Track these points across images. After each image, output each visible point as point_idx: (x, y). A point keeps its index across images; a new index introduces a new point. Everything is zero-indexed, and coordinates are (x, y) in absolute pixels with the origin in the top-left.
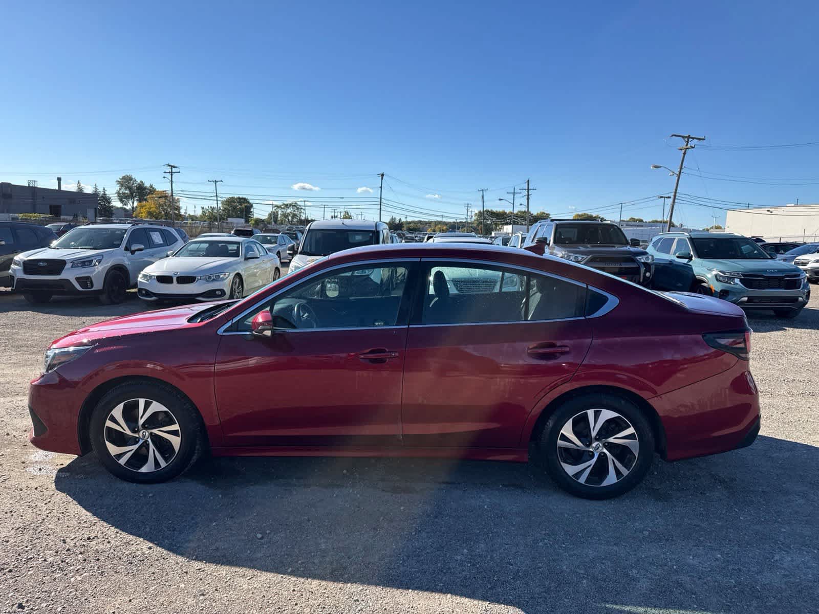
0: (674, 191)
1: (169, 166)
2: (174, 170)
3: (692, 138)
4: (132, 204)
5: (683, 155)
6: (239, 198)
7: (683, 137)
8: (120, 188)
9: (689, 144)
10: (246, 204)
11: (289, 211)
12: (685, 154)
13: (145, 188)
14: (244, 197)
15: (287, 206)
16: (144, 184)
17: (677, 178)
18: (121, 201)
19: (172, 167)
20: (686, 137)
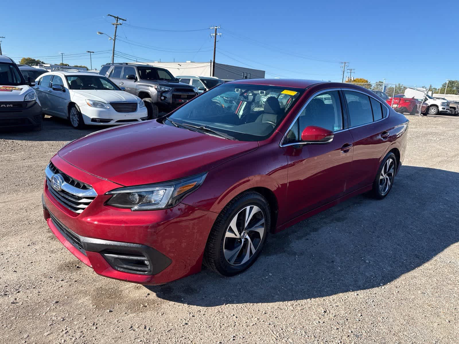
0: (113, 49)
3: (119, 18)
5: (115, 28)
7: (114, 17)
9: (118, 22)
12: (116, 27)
17: (114, 42)
20: (116, 17)
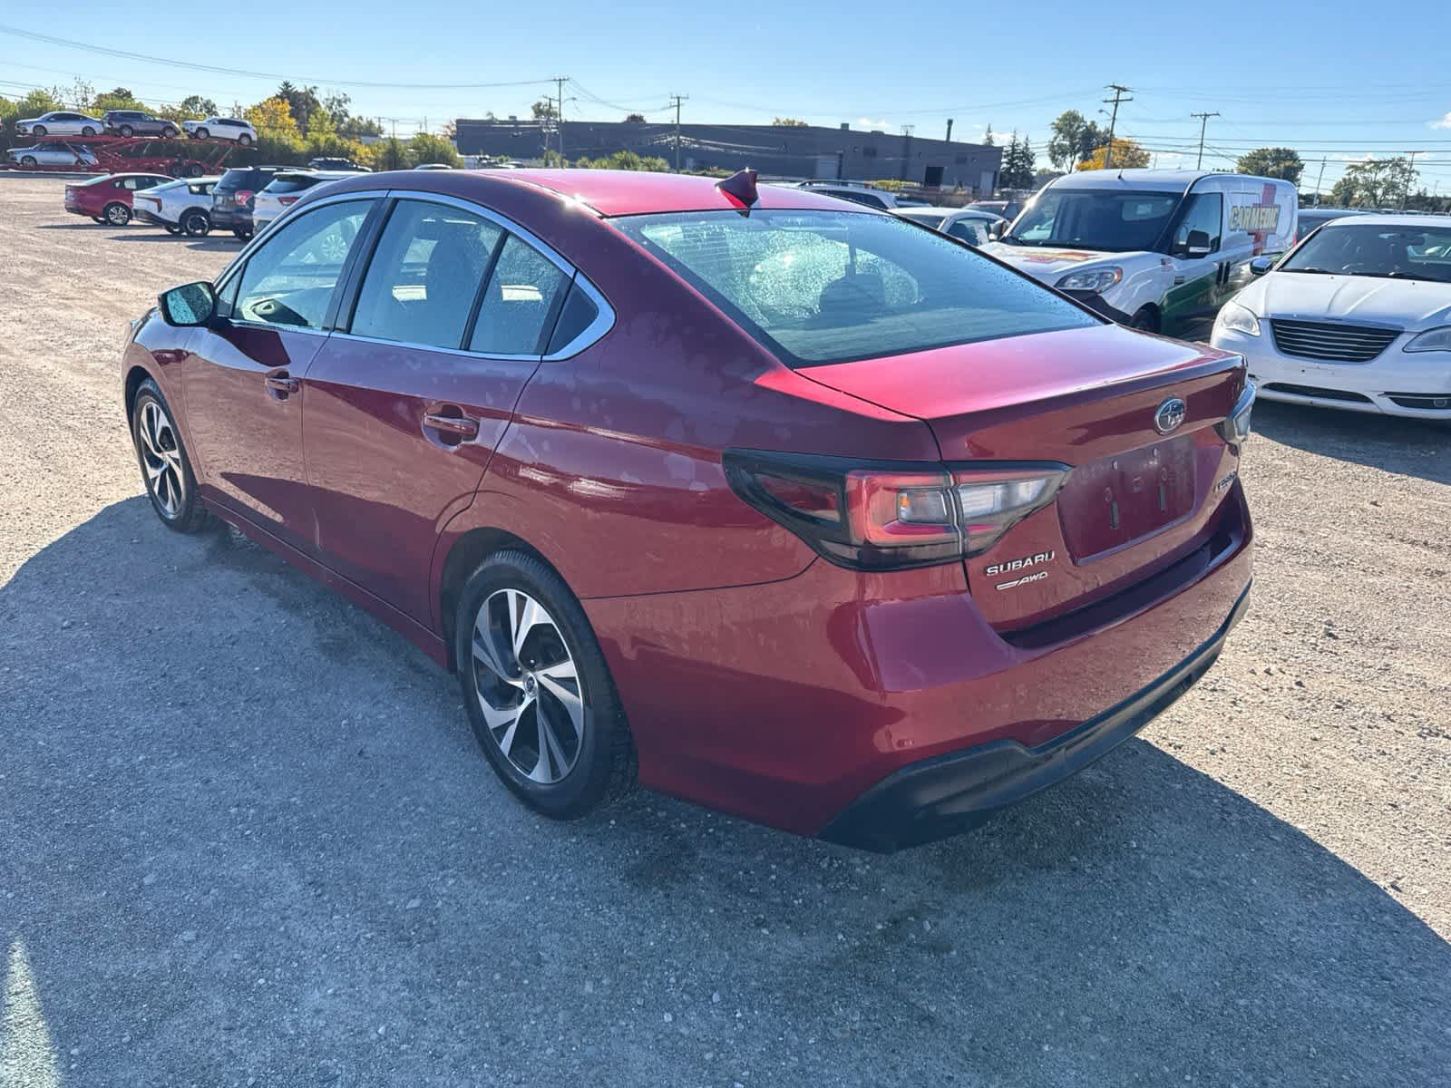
1: (1114, 87)
2: (1123, 95)
4: (1069, 165)
6: (1278, 151)
8: (1055, 135)
10: (1288, 163)
11: (1380, 176)
13: (1097, 135)
14: (1290, 147)
15: (1378, 165)
16: (1095, 127)
18: (1054, 159)
19: (1120, 89)
